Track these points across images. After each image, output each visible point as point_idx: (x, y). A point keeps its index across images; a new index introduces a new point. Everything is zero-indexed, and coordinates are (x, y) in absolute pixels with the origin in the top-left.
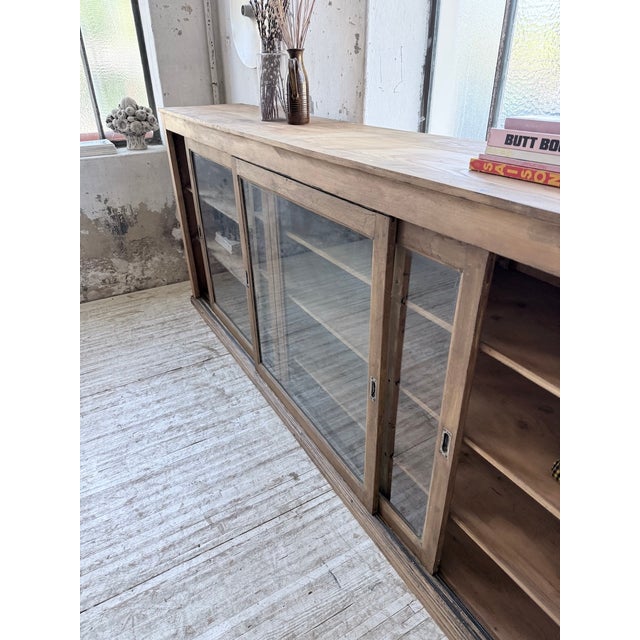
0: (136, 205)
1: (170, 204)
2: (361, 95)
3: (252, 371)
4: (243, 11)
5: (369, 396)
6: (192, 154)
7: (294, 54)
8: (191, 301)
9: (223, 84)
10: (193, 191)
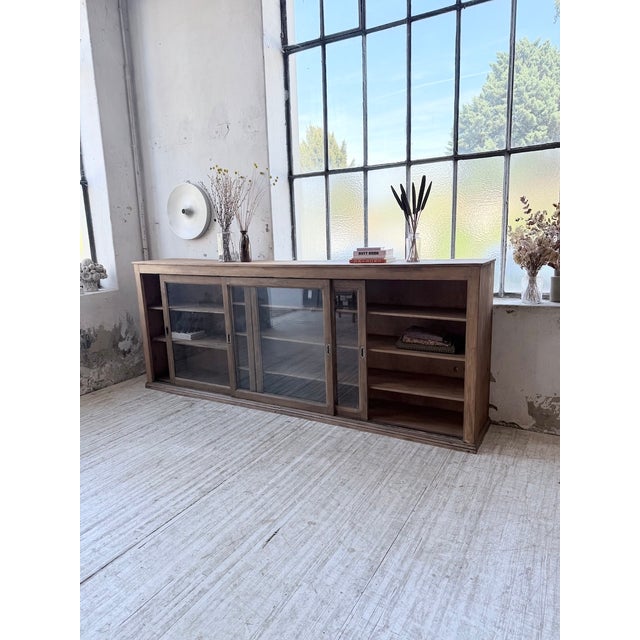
0: (97, 328)
1: (118, 325)
2: (272, 249)
3: (229, 398)
4: (183, 211)
5: (326, 354)
6: (167, 284)
7: (244, 233)
8: (146, 387)
9: (149, 249)
10: (164, 307)
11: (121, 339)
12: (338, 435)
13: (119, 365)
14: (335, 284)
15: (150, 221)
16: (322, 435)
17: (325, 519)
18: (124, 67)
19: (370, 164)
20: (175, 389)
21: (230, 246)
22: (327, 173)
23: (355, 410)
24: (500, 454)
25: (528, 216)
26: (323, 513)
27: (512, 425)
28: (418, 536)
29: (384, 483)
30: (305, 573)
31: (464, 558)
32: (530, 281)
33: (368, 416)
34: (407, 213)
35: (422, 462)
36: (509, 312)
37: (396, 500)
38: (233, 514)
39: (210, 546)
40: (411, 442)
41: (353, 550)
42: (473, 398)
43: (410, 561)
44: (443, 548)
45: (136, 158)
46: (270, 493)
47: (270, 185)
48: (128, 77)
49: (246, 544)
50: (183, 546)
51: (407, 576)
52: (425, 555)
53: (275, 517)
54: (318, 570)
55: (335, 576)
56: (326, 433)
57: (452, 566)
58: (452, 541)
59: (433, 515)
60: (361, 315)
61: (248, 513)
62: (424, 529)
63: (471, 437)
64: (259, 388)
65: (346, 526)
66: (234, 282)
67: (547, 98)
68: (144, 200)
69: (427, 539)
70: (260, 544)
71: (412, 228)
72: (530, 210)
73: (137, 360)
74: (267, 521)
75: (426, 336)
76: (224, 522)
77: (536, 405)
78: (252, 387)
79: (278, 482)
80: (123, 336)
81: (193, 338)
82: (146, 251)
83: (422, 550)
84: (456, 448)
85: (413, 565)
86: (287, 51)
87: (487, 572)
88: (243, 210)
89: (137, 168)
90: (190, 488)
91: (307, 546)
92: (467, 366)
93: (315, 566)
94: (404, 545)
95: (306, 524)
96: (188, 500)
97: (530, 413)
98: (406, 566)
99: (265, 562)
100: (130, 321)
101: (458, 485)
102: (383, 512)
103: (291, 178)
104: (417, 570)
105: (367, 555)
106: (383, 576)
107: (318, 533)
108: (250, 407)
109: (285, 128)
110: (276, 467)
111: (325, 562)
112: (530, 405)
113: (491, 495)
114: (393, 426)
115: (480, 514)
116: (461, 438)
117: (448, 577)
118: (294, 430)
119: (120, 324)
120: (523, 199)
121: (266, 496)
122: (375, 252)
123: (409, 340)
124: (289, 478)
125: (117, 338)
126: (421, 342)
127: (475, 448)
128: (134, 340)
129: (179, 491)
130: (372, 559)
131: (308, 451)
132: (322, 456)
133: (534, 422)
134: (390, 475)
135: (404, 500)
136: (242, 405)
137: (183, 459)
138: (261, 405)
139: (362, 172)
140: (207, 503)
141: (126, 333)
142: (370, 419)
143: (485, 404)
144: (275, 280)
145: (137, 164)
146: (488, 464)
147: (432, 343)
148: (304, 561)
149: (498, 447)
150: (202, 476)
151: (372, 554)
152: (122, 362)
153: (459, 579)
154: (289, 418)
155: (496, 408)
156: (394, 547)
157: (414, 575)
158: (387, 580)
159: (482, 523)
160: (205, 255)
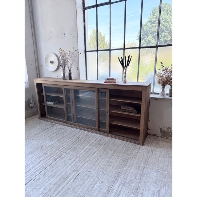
1: (29, 99)
2: (79, 75)
3: (65, 124)
4: (50, 62)
5: (96, 112)
6: (45, 87)
7: (70, 70)
8: (39, 119)
9: (39, 74)
10: (44, 94)
11: (30, 103)
12: (99, 138)
13: (30, 111)
14: (99, 90)
15: (39, 64)
16: (95, 138)
17: (94, 170)
18: (30, 13)
19: (112, 48)
20: (48, 120)
21: (65, 75)
22: (97, 51)
23: (105, 130)
24: (151, 146)
25: (163, 68)
26: (94, 167)
27: (155, 135)
28: (124, 177)
29: (114, 156)
30: (87, 191)
31: (139, 186)
32: (162, 90)
33: (109, 132)
34: (123, 67)
35: (126, 149)
36: (155, 100)
37: (117, 163)
38: (64, 168)
39: (57, 180)
40: (122, 141)
41: (103, 182)
42: (143, 128)
43: (121, 186)
44: (132, 181)
45: (35, 43)
46: (77, 160)
47: (78, 55)
48: (31, 16)
49: (68, 179)
50: (47, 180)
51: (120, 192)
52: (126, 184)
53: (78, 169)
54: (91, 190)
55: (96, 192)
56: (96, 137)
57: (134, 189)
58: (135, 179)
59: (129, 169)
60: (107, 100)
61: (69, 167)
62: (126, 174)
63: (142, 140)
64: (75, 120)
65: (101, 173)
66: (66, 87)
67: (169, 22)
68: (37, 57)
69: (127, 178)
70: (72, 180)
71: (125, 72)
72: (163, 66)
73: (36, 110)
74: (75, 171)
75: (128, 107)
76: (61, 171)
77: (163, 129)
78: (72, 121)
79: (80, 155)
80: (31, 102)
81: (54, 104)
82: (38, 75)
83: (125, 183)
84: (137, 144)
85: (122, 188)
86: (84, 9)
87: (146, 191)
88: (69, 63)
89: (35, 47)
90: (51, 157)
91: (88, 180)
92: (141, 118)
93: (90, 188)
94: (119, 181)
95: (88, 172)
96: (50, 162)
97: (161, 132)
98: (120, 188)
99: (74, 187)
100: (33, 97)
101: (137, 157)
102: (113, 168)
103: (86, 52)
104: (123, 190)
105: (107, 184)
106: (112, 192)
107: (92, 175)
108: (72, 127)
109: (84, 35)
110: (79, 150)
111: (93, 187)
112: (161, 129)
113: (148, 161)
114: (117, 135)
115: (144, 169)
116: (138, 140)
117: (133, 193)
118: (85, 136)
119: (30, 98)
120: (161, 63)
121: (76, 161)
122: (113, 79)
123: (123, 108)
124: (83, 154)
125: (29, 103)
126: (127, 109)
127: (143, 144)
128: (35, 103)
129: (47, 159)
130: (109, 186)
131: (90, 144)
132: (94, 146)
133: (162, 135)
134: (116, 153)
135: (120, 163)
136: (69, 126)
137: (49, 146)
138: (75, 127)
139: (109, 51)
140: (56, 163)
141: (32, 101)
142: (110, 133)
143: (147, 128)
144: (80, 87)
145: (35, 45)
146: (147, 149)
147: (130, 110)
148: (87, 186)
149: (150, 143)
150: (55, 153)
151: (109, 184)
152: (31, 110)
153: (137, 194)
154: (84, 131)
155: (150, 130)
156: (116, 181)
157: (122, 192)
158: (113, 194)
159: (144, 172)
160: (57, 77)
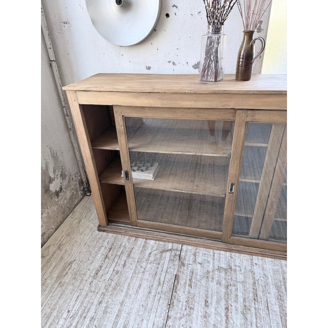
1: (44, 167)
8: (99, 230)
9: (57, 61)
11: (51, 180)
15: (53, 19)
64: (264, 235)
73: (69, 194)
78: (252, 234)
80: (52, 175)
81: (156, 176)
82: (54, 64)
100: (55, 157)
119: (47, 164)
125: (48, 180)
128: (63, 175)
141: (54, 172)
152: (57, 203)
160: (149, 68)
